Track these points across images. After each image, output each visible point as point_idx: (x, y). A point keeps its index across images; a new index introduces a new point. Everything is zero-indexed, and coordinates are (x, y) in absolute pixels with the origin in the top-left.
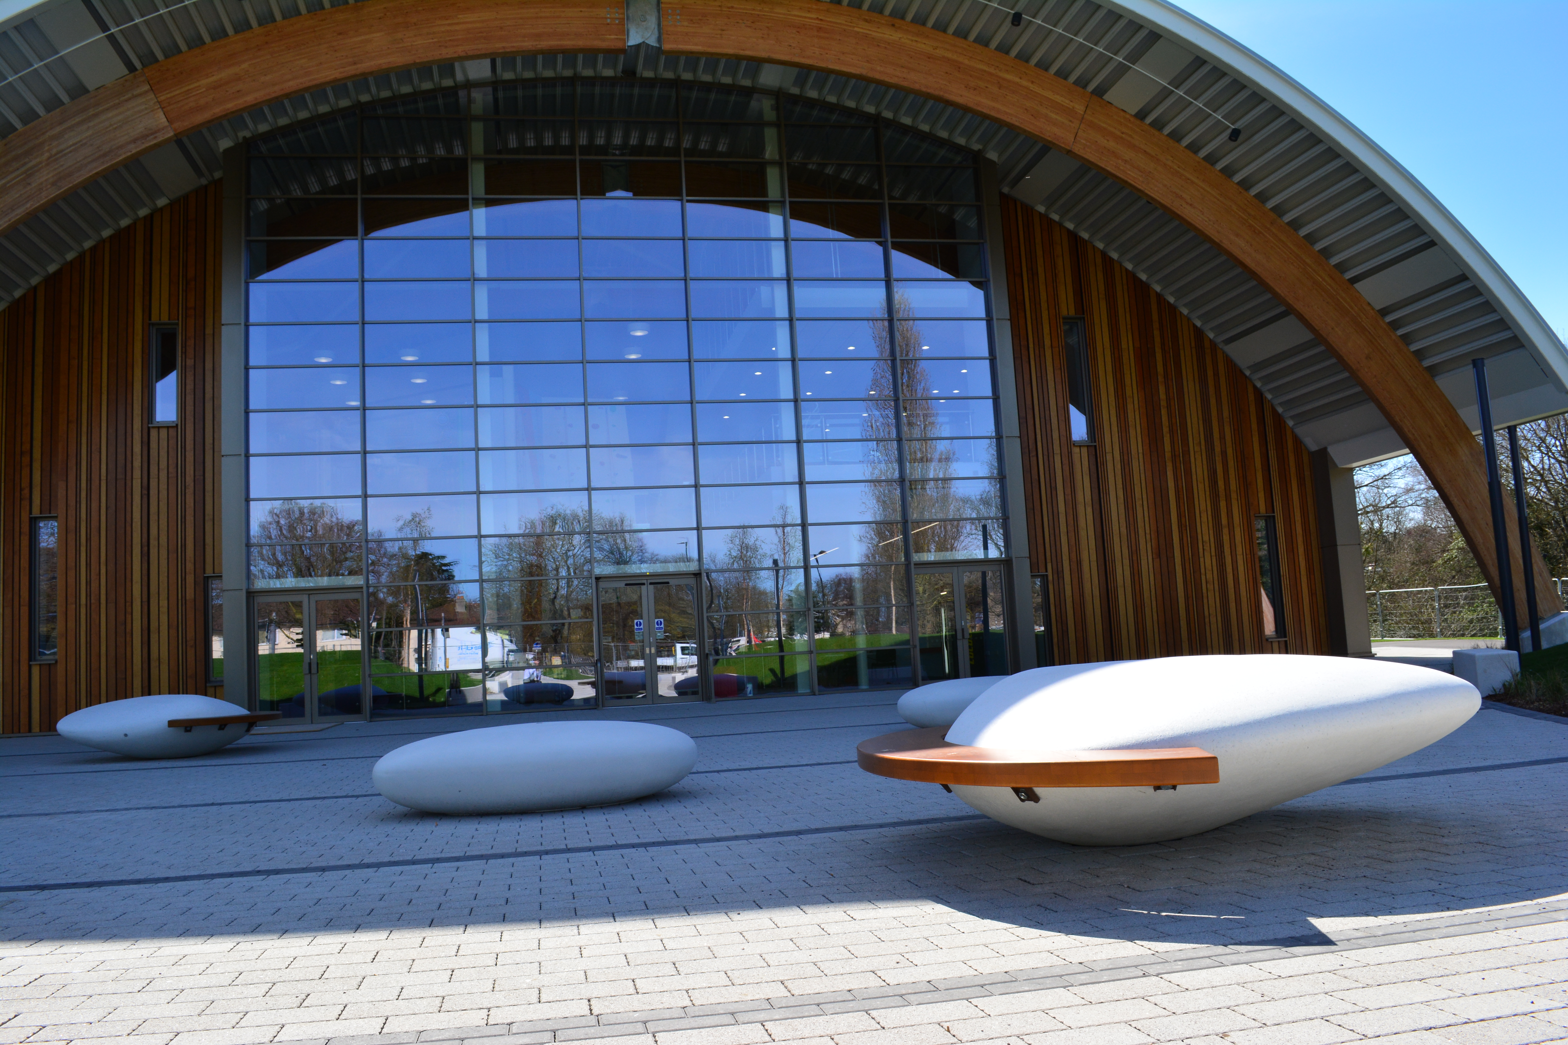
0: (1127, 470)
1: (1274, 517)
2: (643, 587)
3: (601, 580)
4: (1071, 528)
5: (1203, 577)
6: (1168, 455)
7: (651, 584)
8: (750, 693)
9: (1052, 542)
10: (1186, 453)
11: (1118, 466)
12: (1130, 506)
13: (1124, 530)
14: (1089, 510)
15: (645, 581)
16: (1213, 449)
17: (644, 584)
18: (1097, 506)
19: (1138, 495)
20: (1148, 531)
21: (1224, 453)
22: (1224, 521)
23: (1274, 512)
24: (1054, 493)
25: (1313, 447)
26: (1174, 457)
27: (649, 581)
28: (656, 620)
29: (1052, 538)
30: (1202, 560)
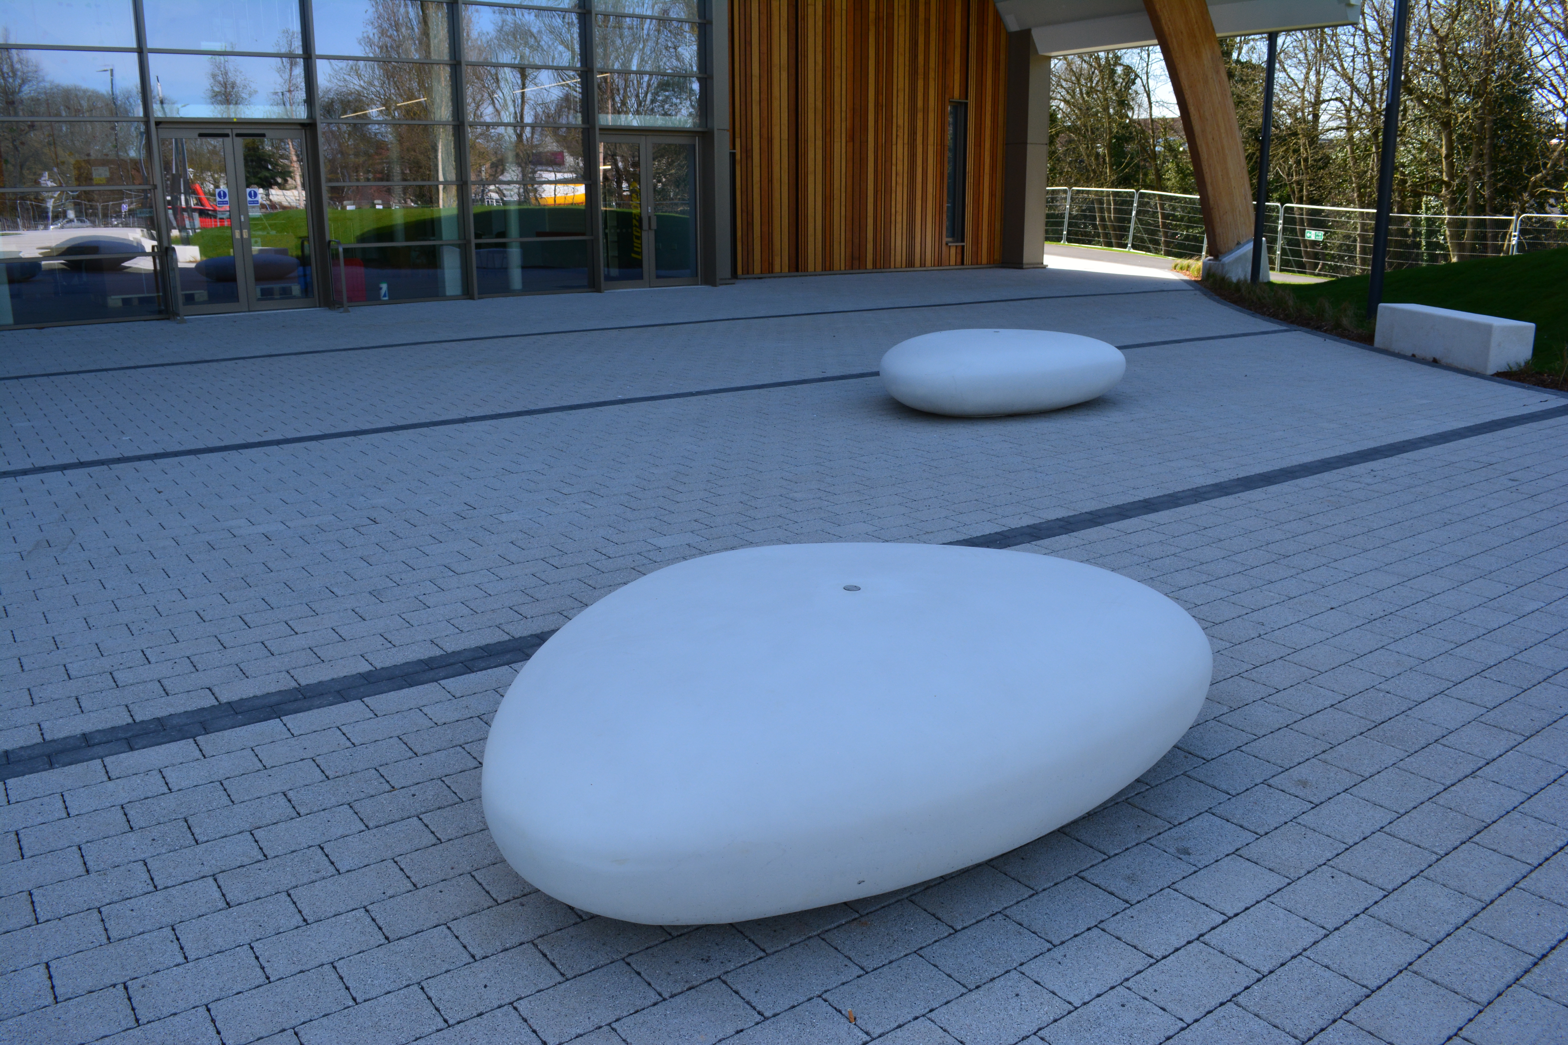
0: (828, 29)
1: (966, 104)
2: (226, 139)
3: (161, 126)
4: (764, 96)
5: (894, 168)
6: (872, 16)
7: (238, 135)
8: (385, 296)
9: (743, 113)
10: (890, 16)
11: (820, 24)
12: (828, 75)
13: (819, 104)
14: (784, 75)
15: (228, 131)
16: (917, 16)
17: (227, 135)
18: (793, 71)
19: (837, 63)
20: (844, 109)
21: (927, 21)
22: (920, 104)
23: (967, 99)
24: (748, 48)
25: (1013, 25)
26: (878, 19)
27: (235, 132)
28: (248, 190)
29: (743, 108)
30: (894, 147)
